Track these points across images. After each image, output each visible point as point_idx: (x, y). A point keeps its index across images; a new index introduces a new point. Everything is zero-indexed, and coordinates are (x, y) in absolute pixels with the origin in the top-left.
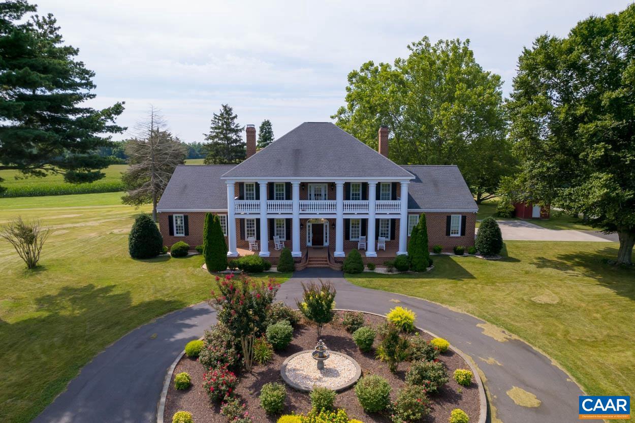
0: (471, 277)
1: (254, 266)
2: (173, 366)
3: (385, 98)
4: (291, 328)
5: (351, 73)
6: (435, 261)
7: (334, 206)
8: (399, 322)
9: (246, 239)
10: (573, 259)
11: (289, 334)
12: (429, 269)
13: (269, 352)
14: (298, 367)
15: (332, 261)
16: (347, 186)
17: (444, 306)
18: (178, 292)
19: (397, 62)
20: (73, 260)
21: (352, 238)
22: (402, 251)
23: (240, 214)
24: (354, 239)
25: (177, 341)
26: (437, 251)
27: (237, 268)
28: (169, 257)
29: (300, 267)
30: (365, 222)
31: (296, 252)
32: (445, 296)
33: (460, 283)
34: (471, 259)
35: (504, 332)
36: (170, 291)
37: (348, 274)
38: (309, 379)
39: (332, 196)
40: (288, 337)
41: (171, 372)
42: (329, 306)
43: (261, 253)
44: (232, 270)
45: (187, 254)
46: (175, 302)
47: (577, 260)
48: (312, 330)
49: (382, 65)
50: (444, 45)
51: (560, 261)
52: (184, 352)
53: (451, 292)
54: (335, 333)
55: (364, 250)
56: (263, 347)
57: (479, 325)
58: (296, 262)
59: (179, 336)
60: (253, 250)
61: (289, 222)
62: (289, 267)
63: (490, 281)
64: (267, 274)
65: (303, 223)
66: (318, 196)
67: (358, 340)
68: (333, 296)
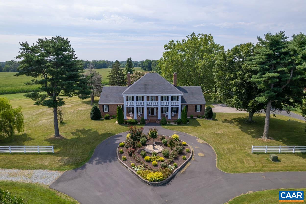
0: (200, 126)
1: (133, 122)
2: (118, 148)
3: (177, 58)
4: (146, 139)
5: (165, 45)
6: (190, 120)
7: (158, 103)
8: (174, 138)
9: (129, 113)
10: (236, 120)
11: (146, 141)
12: (187, 123)
13: (141, 145)
14: (148, 148)
15: (157, 121)
16: (162, 97)
17: (189, 134)
18: (111, 130)
19: (183, 41)
20: (73, 120)
21: (164, 112)
22: (179, 117)
23: (127, 106)
24: (164, 113)
25: (116, 143)
26: (192, 117)
27: (127, 123)
28: (103, 119)
29: (147, 122)
30: (168, 108)
31: (146, 118)
32: (190, 131)
33: (196, 128)
34: (203, 120)
35: (203, 141)
36: (109, 130)
37: (162, 125)
38: (151, 151)
39: (157, 100)
40: (145, 142)
41: (117, 150)
42: (156, 134)
43: (134, 118)
44: (126, 124)
45: (109, 118)
46: (111, 133)
47: (237, 120)
48: (152, 140)
49: (177, 42)
50: (201, 36)
51: (231, 120)
52: (119, 145)
53: (192, 130)
54: (158, 141)
55: (167, 117)
56: (139, 144)
57: (197, 139)
58: (146, 121)
59: (116, 142)
60: (131, 117)
61: (143, 108)
62: (143, 122)
63: (206, 127)
64: (137, 125)
65: (148, 108)
66: (152, 100)
67: (163, 142)
68: (157, 131)
